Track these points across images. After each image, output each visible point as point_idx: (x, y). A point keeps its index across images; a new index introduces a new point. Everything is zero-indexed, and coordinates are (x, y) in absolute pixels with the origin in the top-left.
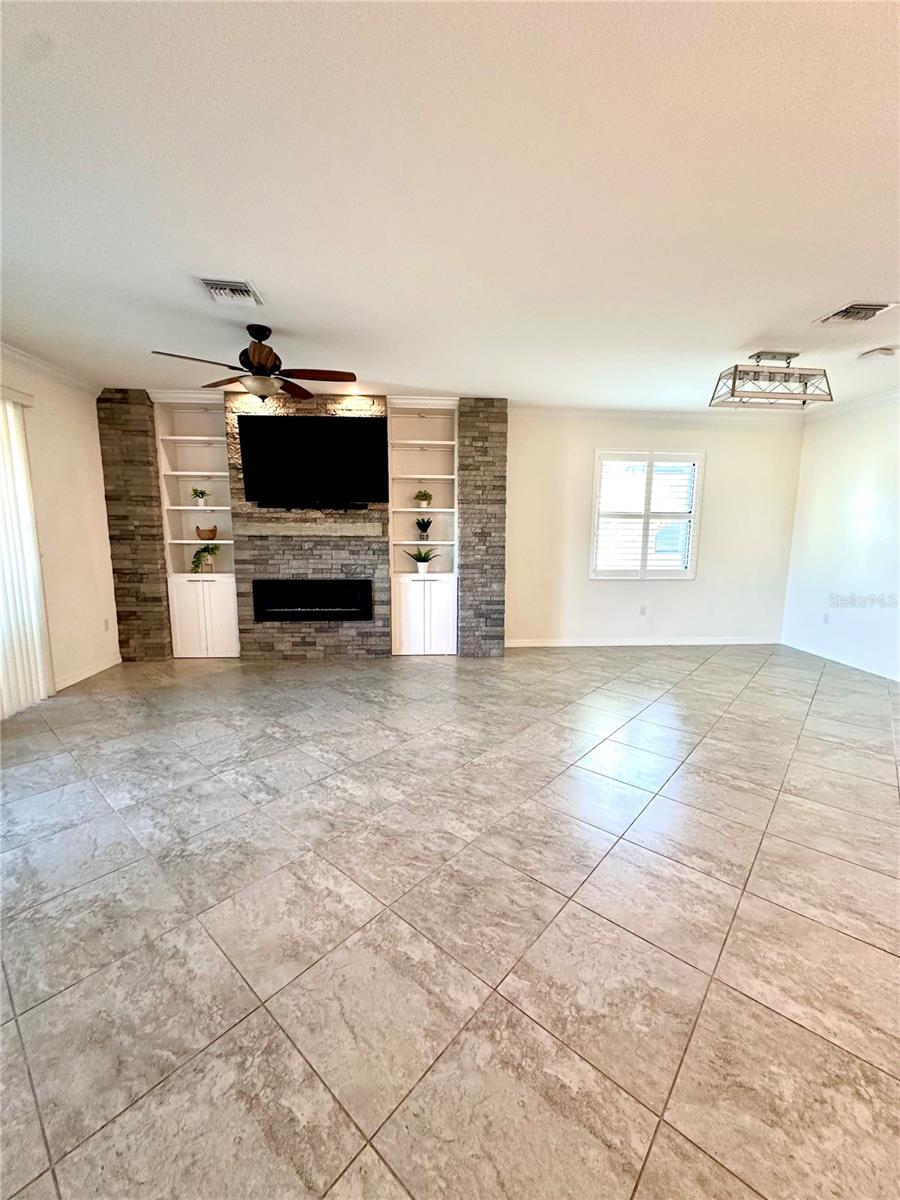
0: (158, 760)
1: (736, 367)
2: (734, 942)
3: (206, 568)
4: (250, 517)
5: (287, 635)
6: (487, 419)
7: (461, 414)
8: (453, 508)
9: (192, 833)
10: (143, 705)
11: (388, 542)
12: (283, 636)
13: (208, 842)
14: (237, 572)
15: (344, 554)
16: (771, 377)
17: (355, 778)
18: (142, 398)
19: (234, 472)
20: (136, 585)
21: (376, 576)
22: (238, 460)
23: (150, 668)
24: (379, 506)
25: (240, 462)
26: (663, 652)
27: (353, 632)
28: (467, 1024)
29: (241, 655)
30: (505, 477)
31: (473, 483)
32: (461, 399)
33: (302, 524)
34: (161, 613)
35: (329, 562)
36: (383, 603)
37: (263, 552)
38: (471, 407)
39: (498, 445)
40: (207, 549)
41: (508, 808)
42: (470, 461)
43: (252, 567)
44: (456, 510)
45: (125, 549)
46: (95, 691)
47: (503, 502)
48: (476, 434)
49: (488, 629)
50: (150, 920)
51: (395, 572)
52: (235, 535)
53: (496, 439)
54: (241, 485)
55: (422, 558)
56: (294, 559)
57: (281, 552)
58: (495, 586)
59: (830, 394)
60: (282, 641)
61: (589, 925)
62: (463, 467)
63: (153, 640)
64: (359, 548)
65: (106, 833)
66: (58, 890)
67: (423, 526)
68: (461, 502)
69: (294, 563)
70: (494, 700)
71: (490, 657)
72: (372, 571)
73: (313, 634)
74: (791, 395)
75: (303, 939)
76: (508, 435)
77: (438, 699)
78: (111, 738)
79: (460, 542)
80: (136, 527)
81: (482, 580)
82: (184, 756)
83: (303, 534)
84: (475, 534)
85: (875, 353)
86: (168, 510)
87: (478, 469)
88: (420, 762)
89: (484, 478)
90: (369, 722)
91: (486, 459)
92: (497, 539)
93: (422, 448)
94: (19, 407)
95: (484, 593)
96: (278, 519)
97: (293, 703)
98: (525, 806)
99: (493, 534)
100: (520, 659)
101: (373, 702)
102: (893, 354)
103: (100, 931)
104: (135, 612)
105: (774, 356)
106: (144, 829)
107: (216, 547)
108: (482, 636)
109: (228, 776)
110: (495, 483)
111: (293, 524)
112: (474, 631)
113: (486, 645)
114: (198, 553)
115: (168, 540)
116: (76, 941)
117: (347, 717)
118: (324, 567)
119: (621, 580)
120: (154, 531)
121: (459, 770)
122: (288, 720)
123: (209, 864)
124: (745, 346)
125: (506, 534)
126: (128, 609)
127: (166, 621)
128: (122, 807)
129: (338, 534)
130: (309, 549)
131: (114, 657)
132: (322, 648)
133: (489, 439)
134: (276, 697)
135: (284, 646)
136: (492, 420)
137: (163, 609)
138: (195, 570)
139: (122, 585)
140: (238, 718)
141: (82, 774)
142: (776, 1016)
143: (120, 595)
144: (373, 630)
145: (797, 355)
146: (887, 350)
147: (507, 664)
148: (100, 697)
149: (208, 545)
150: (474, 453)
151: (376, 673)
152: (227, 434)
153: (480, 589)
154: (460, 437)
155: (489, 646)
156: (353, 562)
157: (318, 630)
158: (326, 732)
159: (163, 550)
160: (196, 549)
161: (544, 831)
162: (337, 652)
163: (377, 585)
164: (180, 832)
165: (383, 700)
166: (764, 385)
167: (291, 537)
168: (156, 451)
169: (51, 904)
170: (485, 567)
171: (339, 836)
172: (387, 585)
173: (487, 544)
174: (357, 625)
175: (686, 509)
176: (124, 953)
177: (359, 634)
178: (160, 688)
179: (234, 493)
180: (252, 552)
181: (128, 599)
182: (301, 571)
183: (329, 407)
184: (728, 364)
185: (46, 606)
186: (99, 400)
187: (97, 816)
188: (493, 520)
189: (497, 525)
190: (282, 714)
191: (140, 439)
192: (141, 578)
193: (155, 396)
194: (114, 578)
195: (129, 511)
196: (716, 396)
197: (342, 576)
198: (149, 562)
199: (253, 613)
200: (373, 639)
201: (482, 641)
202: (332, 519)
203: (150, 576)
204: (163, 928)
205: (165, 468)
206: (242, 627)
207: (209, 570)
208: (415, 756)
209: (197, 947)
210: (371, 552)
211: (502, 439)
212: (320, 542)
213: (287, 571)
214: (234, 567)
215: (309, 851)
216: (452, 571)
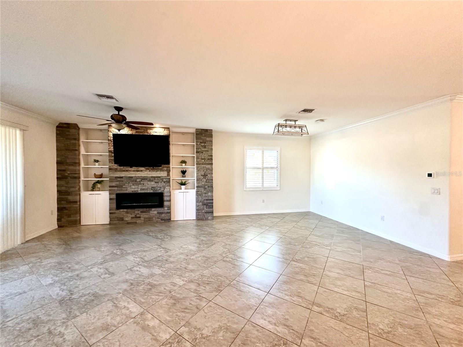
0: (66, 265)
1: (279, 124)
2: (259, 309)
3: (97, 189)
4: (116, 170)
5: (129, 214)
6: (205, 136)
7: (197, 134)
8: (194, 166)
9: (75, 291)
10: (64, 244)
11: (170, 179)
12: (128, 215)
13: (81, 294)
14: (110, 190)
15: (153, 183)
16: (291, 127)
17: (145, 266)
18: (75, 126)
19: (111, 154)
20: (67, 196)
21: (165, 191)
22: (112, 149)
23: (69, 230)
24: (167, 166)
25: (113, 150)
26: (270, 216)
27: (156, 212)
28: (163, 343)
29: (110, 223)
30: (212, 155)
31: (201, 157)
32: (196, 129)
33: (137, 172)
34: (77, 207)
35: (146, 186)
36: (167, 201)
37: (121, 183)
38: (200, 132)
39: (209, 145)
40: (98, 182)
41: (198, 273)
42: (200, 150)
43: (116, 188)
44: (195, 167)
45: (63, 183)
46: (43, 240)
47: (212, 164)
48: (202, 141)
49: (207, 209)
50: (52, 323)
51: (173, 189)
52: (110, 177)
53: (209, 143)
54: (113, 158)
55: (183, 184)
56: (133, 185)
57: (128, 183)
58: (210, 194)
59: (308, 132)
60: (127, 217)
61: (214, 309)
62: (197, 152)
63: (72, 218)
64: (158, 181)
65: (39, 294)
66: (14, 316)
67: (184, 172)
68: (197, 164)
69: (133, 187)
70: (205, 236)
71: (208, 220)
72: (163, 189)
73: (140, 214)
74: (297, 133)
75: (111, 324)
76: (213, 141)
77: (184, 236)
78: (47, 258)
79: (197, 178)
80: (68, 174)
81: (205, 192)
82: (77, 263)
83: (137, 176)
84: (202, 175)
85: (318, 121)
86: (83, 167)
87: (202, 153)
88: (171, 259)
89: (205, 156)
90: (156, 246)
91: (205, 149)
92: (210, 177)
93: (183, 145)
94: (22, 131)
95: (205, 196)
96: (127, 171)
97: (127, 241)
98: (205, 272)
99: (208, 175)
100: (218, 220)
101: (159, 239)
102: (324, 121)
103: (30, 329)
104: (65, 207)
105: (291, 121)
106: (56, 291)
107: (102, 181)
108: (205, 212)
109: (95, 270)
110: (209, 158)
111: (133, 172)
112: (202, 210)
113: (207, 215)
114: (94, 183)
115: (82, 178)
116: (19, 334)
117: (147, 244)
118: (144, 188)
119: (255, 191)
120: (76, 175)
121: (185, 261)
122: (124, 247)
123: (80, 302)
124: (281, 118)
125: (213, 175)
126: (62, 206)
127: (78, 210)
128: (47, 284)
129: (151, 176)
130: (139, 181)
131: (54, 225)
132: (143, 219)
133: (206, 142)
134: (120, 239)
135: (128, 219)
136: (207, 136)
137: (77, 206)
138: (92, 190)
139: (61, 197)
140: (103, 247)
141: (32, 273)
142: (264, 329)
143: (59, 200)
144: (163, 211)
145: (297, 121)
146: (322, 120)
147: (214, 222)
148: (46, 242)
149: (99, 180)
150: (201, 147)
151: (163, 228)
152: (109, 140)
153: (204, 195)
154: (196, 142)
155: (208, 216)
156: (156, 186)
157: (142, 212)
158: (138, 251)
159: (79, 182)
160: (94, 182)
161: (209, 280)
162: (149, 221)
163: (165, 194)
164: (70, 291)
165: (163, 237)
166: (288, 129)
167: (132, 177)
168: (79, 146)
169: (11, 322)
170: (206, 187)
171: (134, 287)
172: (169, 194)
173: (206, 179)
174: (158, 210)
175: (276, 166)
176: (38, 336)
177: (158, 213)
178: (73, 238)
179: (110, 161)
180: (116, 183)
181: (63, 202)
182: (136, 190)
183: (148, 131)
184: (277, 123)
185: (25, 206)
186: (57, 127)
187: (36, 288)
188: (208, 170)
189: (210, 172)
190: (122, 245)
191: (73, 141)
192: (68, 193)
193: (80, 126)
194: (57, 194)
195: (66, 168)
196: (275, 132)
197: (152, 191)
198: (73, 187)
199: (115, 206)
200: (164, 214)
201: (205, 214)
202: (148, 171)
203: (73, 193)
204: (57, 326)
205: (83, 151)
206: (111, 212)
207: (99, 189)
208: (170, 257)
209: (69, 330)
210: (163, 182)
211: (211, 143)
212: (144, 179)
213: (130, 190)
214: (109, 188)
215: (121, 293)
216: (194, 189)
